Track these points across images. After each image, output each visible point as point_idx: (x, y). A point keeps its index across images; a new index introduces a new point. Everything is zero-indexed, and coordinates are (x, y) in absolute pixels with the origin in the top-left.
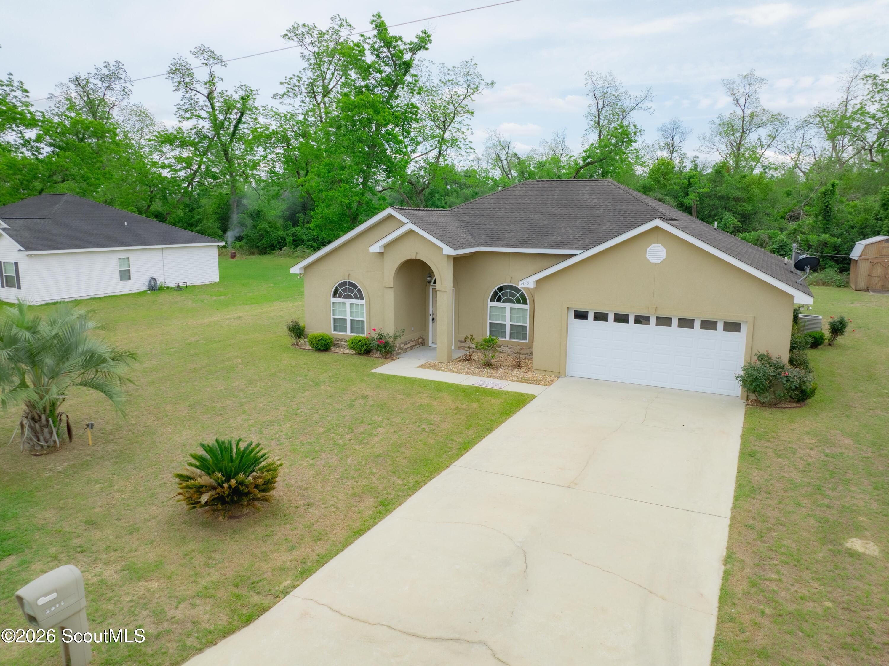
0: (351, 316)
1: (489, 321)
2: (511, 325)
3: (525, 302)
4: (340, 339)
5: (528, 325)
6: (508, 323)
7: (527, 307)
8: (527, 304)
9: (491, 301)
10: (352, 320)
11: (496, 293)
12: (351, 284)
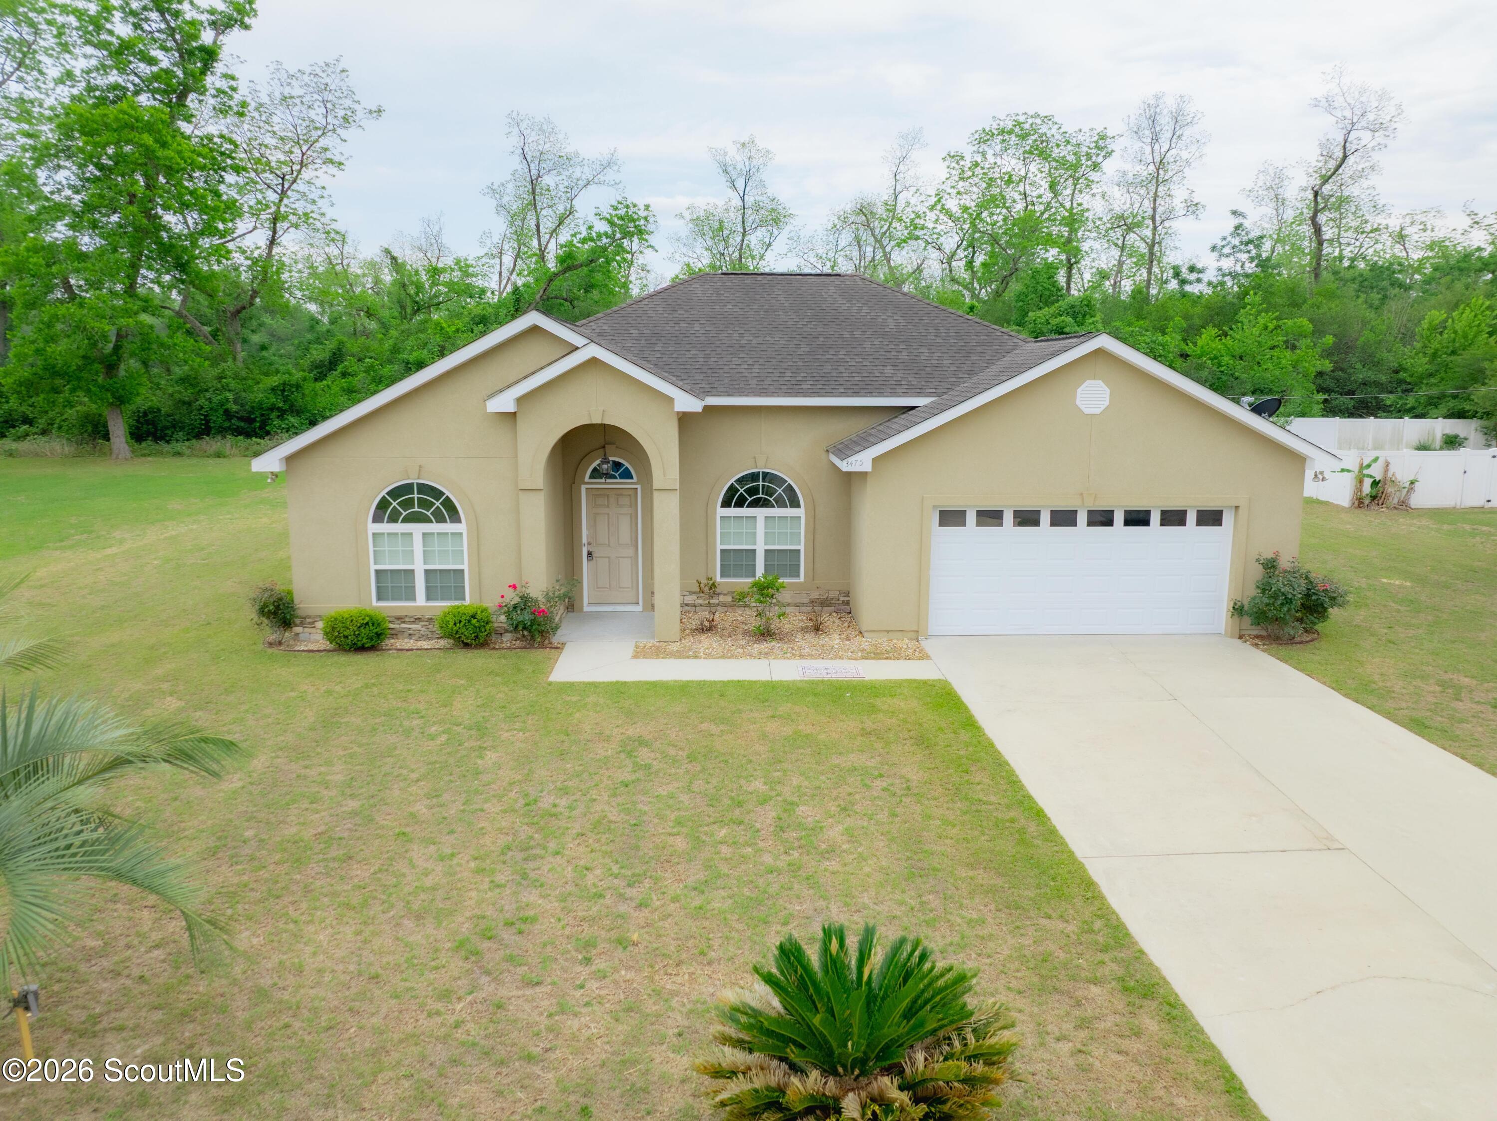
0: (425, 563)
1: (719, 547)
2: (766, 551)
3: (795, 504)
4: (398, 619)
5: (802, 548)
6: (760, 548)
7: (800, 512)
8: (798, 506)
9: (723, 506)
10: (427, 572)
11: (732, 490)
12: (423, 488)
